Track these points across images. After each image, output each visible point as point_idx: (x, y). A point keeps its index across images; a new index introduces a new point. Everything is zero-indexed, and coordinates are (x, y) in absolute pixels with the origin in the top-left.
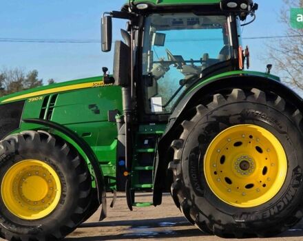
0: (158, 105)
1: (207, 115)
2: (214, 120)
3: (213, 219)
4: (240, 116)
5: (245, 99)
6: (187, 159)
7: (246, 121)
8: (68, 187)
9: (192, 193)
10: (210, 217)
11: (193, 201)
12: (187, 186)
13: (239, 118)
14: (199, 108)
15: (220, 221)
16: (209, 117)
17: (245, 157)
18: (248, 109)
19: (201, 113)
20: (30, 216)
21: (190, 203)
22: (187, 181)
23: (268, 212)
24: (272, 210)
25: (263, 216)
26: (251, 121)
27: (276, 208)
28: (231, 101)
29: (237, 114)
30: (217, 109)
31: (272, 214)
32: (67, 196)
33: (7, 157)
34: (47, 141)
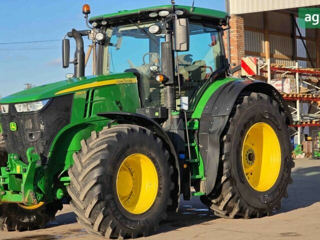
0: (185, 104)
17: (251, 150)
19: (240, 112)
26: (264, 120)
32: (162, 188)
33: (121, 151)
34: (147, 135)
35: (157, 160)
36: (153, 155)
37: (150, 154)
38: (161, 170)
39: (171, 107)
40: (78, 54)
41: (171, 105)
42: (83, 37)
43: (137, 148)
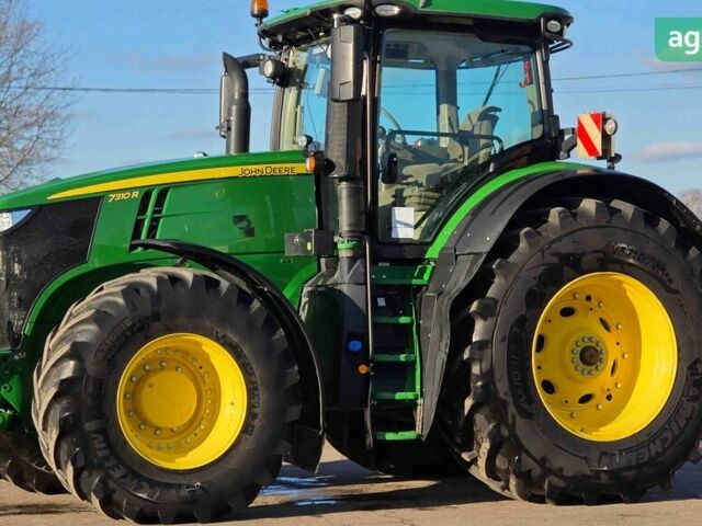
0: (407, 225)
1: (542, 251)
2: (555, 260)
3: (548, 465)
4: (601, 255)
5: (609, 222)
6: (503, 339)
7: (610, 266)
8: (262, 396)
9: (512, 410)
10: (542, 462)
11: (512, 429)
12: (502, 395)
13: (598, 260)
14: (526, 234)
15: (561, 470)
16: (546, 253)
17: (590, 339)
18: (616, 243)
19: (530, 245)
20: (173, 461)
21: (505, 432)
22: (502, 387)
23: (646, 450)
24: (652, 447)
25: (638, 459)
26: (618, 266)
27: (658, 442)
28: (585, 224)
29: (596, 251)
30: (559, 239)
31: (653, 454)
32: (260, 416)
33: (133, 325)
34: (219, 292)
35: (246, 351)
36: (234, 338)
37: (224, 337)
38: (257, 374)
39: (350, 232)
40: (234, 108)
41: (350, 225)
42: (247, 71)
43: (183, 320)
